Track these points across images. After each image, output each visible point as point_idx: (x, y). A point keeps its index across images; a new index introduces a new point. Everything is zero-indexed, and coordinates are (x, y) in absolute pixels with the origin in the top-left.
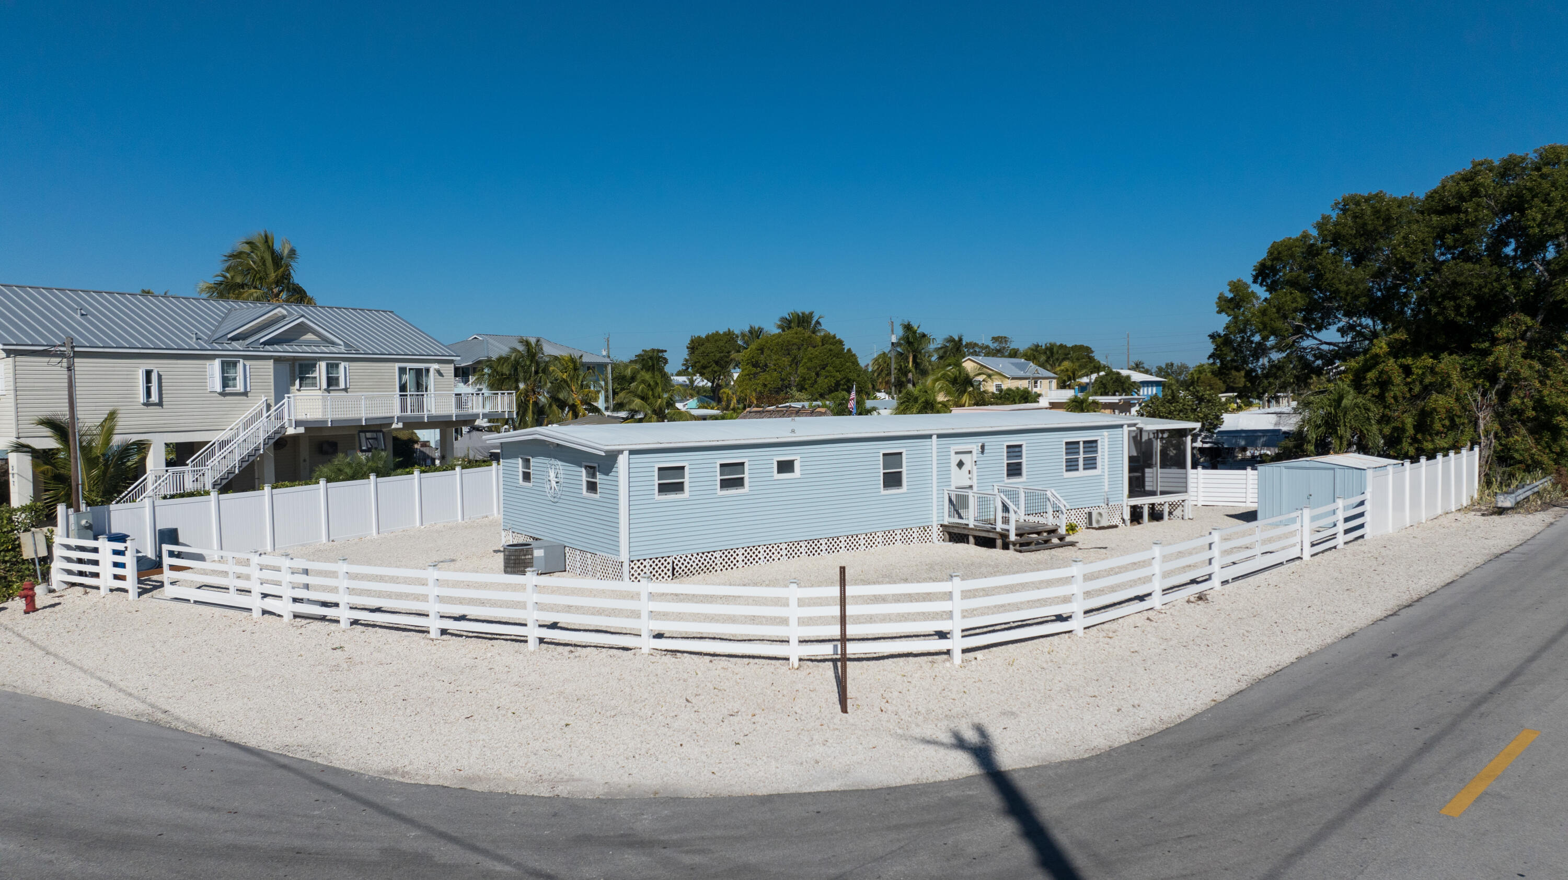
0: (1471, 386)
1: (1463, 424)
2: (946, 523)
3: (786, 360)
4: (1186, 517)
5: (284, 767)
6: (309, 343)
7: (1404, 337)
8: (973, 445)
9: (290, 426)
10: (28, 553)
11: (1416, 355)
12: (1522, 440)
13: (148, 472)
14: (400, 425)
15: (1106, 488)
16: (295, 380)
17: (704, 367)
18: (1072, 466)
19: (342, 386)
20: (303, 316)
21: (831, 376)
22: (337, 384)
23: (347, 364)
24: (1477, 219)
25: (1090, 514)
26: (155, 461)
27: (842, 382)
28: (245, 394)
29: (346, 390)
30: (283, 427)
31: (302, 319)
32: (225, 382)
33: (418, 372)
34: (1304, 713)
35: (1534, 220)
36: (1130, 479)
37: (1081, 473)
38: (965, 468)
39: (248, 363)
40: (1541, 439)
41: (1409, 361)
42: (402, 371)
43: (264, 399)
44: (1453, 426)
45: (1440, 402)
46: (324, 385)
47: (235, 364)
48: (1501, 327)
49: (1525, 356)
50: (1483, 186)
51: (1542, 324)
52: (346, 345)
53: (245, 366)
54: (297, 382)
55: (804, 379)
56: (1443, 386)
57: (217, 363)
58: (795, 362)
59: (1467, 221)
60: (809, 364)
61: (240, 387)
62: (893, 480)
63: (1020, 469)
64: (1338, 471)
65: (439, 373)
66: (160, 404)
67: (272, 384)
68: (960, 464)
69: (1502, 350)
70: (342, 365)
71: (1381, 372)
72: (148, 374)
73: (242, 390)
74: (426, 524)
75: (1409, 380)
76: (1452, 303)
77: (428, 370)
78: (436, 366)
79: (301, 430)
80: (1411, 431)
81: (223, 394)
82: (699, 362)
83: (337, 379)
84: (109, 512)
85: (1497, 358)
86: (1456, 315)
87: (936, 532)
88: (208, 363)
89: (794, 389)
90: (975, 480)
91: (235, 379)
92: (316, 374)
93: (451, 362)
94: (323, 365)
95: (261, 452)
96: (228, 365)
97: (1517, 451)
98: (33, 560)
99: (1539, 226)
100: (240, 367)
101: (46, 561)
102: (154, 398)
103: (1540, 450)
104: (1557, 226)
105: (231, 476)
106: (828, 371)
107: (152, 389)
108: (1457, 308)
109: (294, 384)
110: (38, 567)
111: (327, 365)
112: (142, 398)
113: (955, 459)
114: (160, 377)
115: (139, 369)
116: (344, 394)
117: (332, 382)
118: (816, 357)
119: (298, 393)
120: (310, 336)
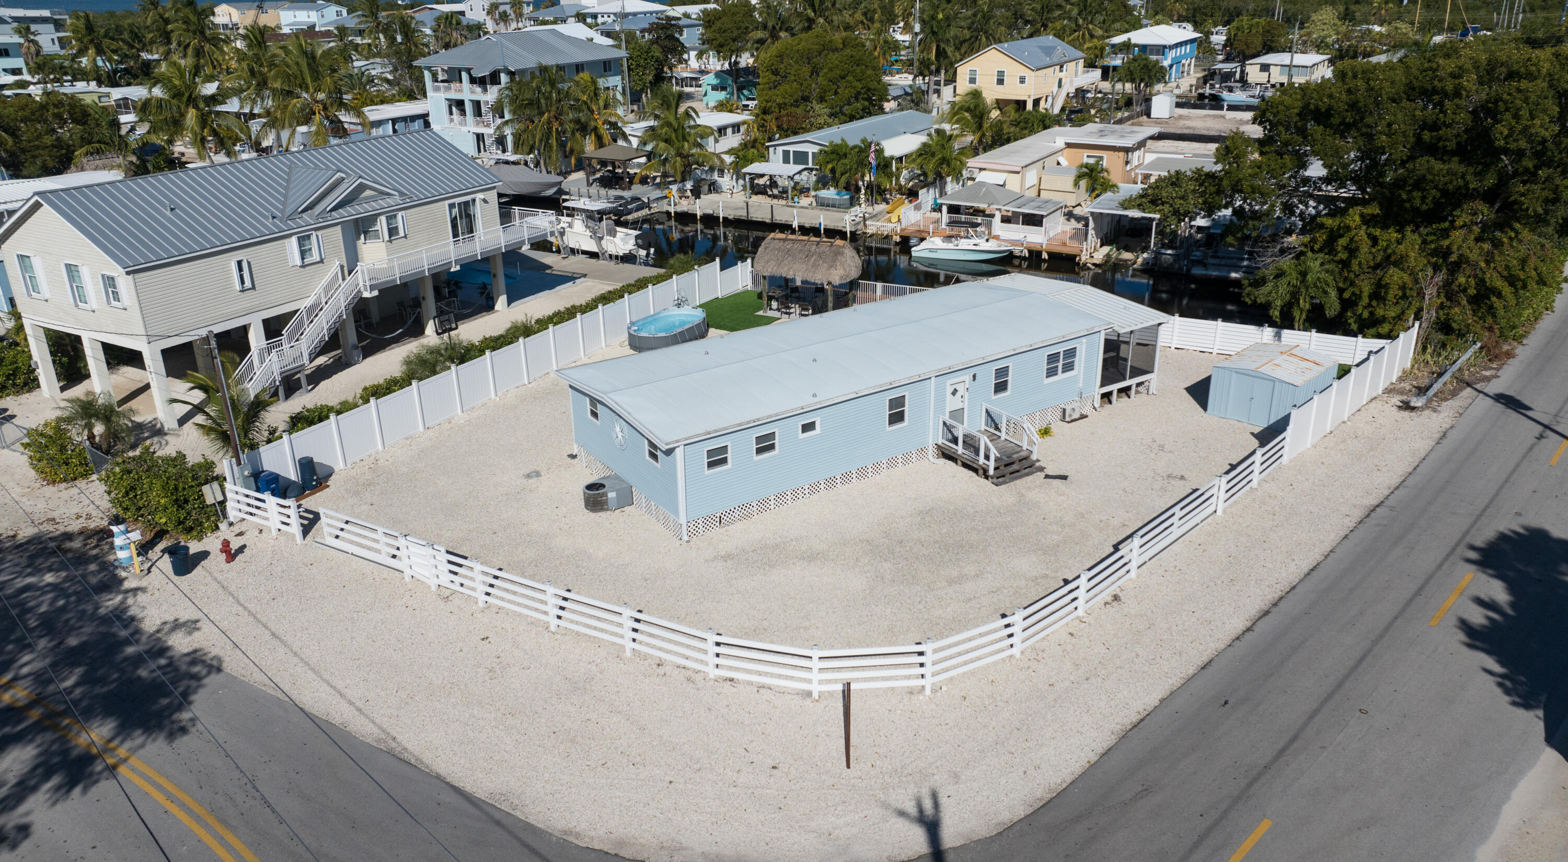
0: (1426, 262)
1: (1412, 296)
2: (940, 443)
3: (806, 70)
4: (1150, 393)
5: (498, 823)
6: (368, 200)
7: (1377, 211)
8: (967, 377)
9: (366, 290)
10: (210, 500)
11: (1385, 227)
12: (1461, 313)
13: (253, 349)
14: (458, 268)
15: (1081, 385)
16: (360, 235)
17: (721, 46)
18: (1051, 372)
19: (402, 234)
20: (360, 177)
21: (851, 87)
22: (397, 233)
23: (403, 212)
24: (1453, 121)
25: (1064, 410)
26: (256, 338)
27: (863, 91)
28: (322, 261)
29: (405, 237)
30: (359, 291)
31: (360, 180)
32: (303, 254)
33: (466, 204)
34: (1140, 788)
35: (1501, 133)
36: (1105, 360)
37: (1061, 376)
38: (958, 395)
39: (319, 233)
40: (1479, 310)
41: (1377, 232)
42: (452, 206)
43: (338, 263)
44: (1404, 297)
45: (1395, 276)
46: (387, 237)
47: (309, 237)
48: (1462, 211)
49: (1477, 240)
50: (1466, 90)
51: (1497, 212)
52: (402, 194)
53: (317, 236)
54: (362, 236)
55: (825, 91)
56: (1399, 263)
57: (294, 240)
58: (815, 71)
59: (1444, 122)
60: (830, 75)
61: (316, 257)
62: (896, 417)
63: (1006, 385)
64: (1277, 384)
65: (485, 201)
66: (253, 288)
67: (342, 247)
68: (955, 392)
69: (1457, 235)
70: (400, 215)
71: (1351, 240)
72: (239, 263)
73: (318, 259)
74: (500, 394)
75: (1374, 250)
76: (1420, 194)
77: (474, 200)
78: (480, 196)
79: (376, 293)
80: (1365, 300)
81: (303, 266)
82: (715, 39)
83: (397, 228)
84: (260, 454)
85: (1451, 244)
86: (1422, 204)
87: (931, 451)
88: (286, 241)
89: (814, 101)
90: (966, 404)
91: (310, 249)
92: (378, 227)
93: (494, 188)
94: (383, 219)
95: (344, 317)
96: (303, 240)
97: (1455, 322)
98: (214, 504)
99: (1505, 139)
100: (314, 238)
101: (223, 503)
102: (248, 284)
103: (1475, 321)
104: (1520, 142)
105: (323, 344)
106: (848, 81)
107: (245, 276)
108: (1423, 199)
109: (359, 238)
110: (218, 508)
111: (387, 217)
112: (238, 286)
113: (950, 390)
114: (249, 263)
115: (231, 261)
116: (404, 239)
117: (393, 231)
118: (837, 67)
119: (364, 246)
120: (368, 193)
